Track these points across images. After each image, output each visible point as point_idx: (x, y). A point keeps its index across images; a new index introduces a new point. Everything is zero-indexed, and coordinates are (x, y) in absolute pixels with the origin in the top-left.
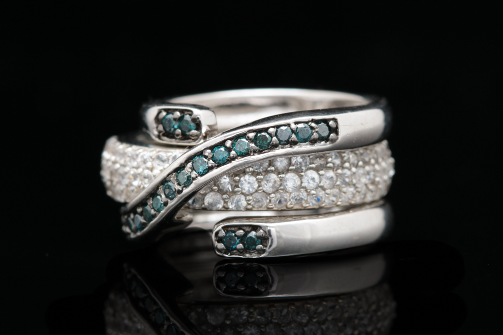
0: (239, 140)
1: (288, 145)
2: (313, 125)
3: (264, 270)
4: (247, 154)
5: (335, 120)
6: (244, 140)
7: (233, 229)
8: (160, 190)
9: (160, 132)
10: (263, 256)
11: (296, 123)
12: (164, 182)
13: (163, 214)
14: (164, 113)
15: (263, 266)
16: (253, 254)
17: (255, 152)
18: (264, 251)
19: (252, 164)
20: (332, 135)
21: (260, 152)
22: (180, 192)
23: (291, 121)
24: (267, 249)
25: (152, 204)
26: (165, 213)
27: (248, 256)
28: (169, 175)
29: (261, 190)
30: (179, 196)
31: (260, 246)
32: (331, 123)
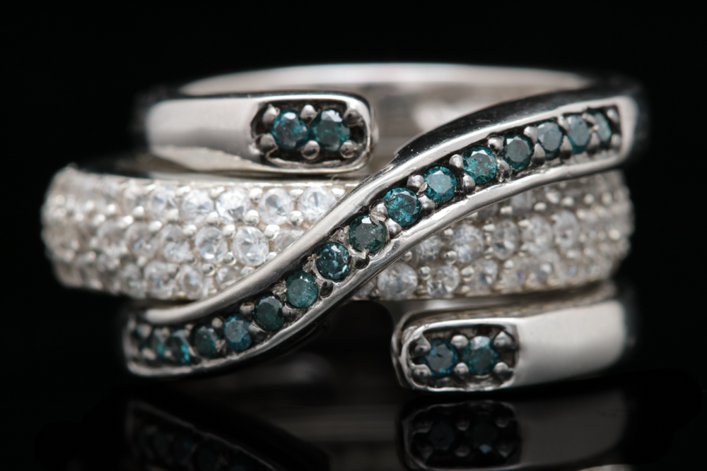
0: (474, 153)
1: (557, 161)
2: (590, 118)
3: (509, 413)
4: (493, 181)
5: (615, 108)
6: (483, 152)
7: (441, 335)
8: (312, 265)
9: (265, 149)
10: (506, 385)
11: (566, 115)
12: (320, 247)
13: (318, 311)
14: (273, 111)
15: (506, 404)
16: (483, 384)
17: (506, 175)
18: (508, 375)
19: (505, 200)
20: (615, 139)
21: (515, 176)
22: (361, 264)
23: (558, 112)
24: (515, 370)
25: (286, 293)
26: (322, 308)
27: (472, 387)
28: (333, 231)
29: (488, 254)
30: (361, 271)
31: (500, 366)
32: (611, 114)
